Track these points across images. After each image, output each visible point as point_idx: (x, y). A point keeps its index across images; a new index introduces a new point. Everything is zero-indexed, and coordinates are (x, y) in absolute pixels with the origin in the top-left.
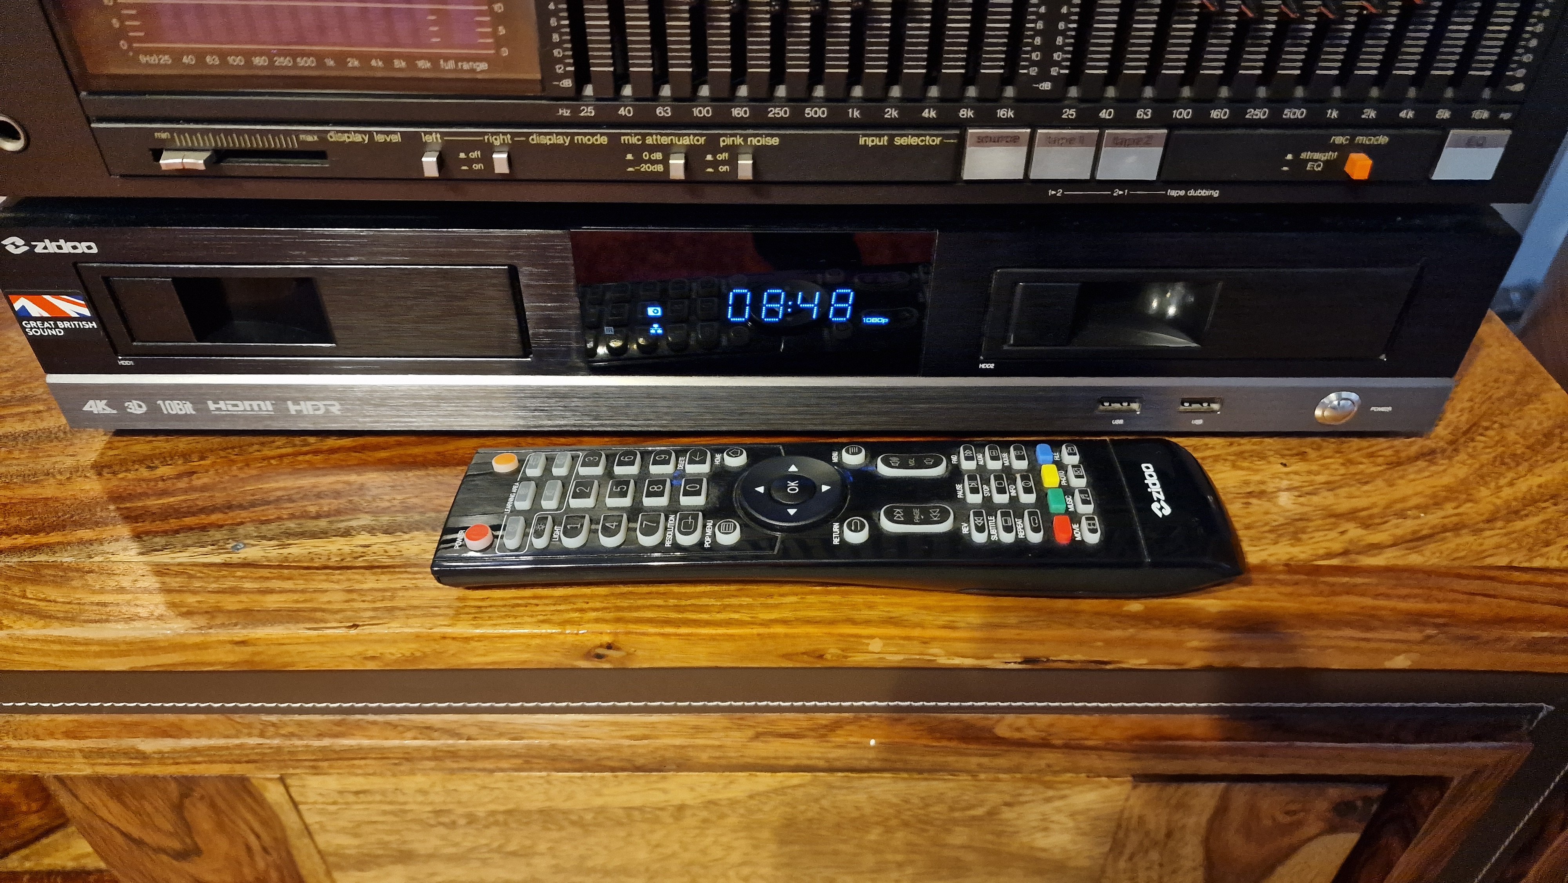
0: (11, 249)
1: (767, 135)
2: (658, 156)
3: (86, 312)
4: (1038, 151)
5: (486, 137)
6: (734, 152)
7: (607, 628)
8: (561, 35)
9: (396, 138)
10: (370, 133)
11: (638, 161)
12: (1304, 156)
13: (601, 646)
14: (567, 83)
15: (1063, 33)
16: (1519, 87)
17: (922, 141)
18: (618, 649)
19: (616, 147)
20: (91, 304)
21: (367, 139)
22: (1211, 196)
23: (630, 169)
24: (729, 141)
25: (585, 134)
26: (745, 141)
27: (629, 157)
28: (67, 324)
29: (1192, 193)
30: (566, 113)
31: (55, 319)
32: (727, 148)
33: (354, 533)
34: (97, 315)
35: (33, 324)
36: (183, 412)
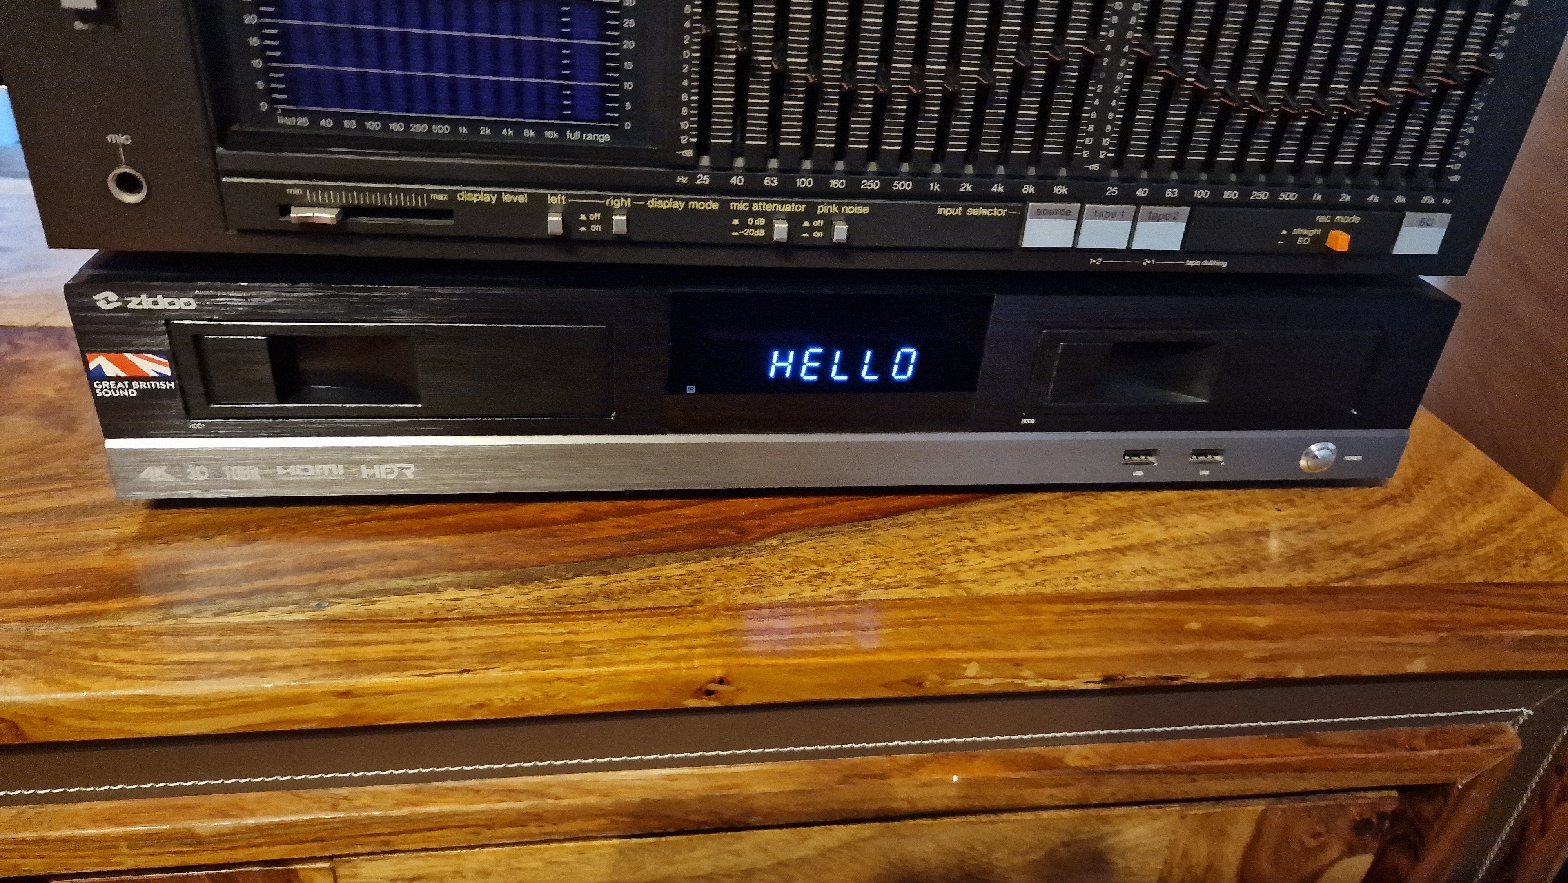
0: (102, 305)
1: (859, 205)
2: (762, 221)
3: (167, 371)
4: (1086, 223)
5: (608, 200)
6: (829, 219)
8: (690, 108)
9: (523, 199)
10: (500, 194)
11: (744, 225)
12: (1296, 232)
13: (713, 681)
14: (689, 153)
15: (1111, 122)
16: (1456, 178)
17: (991, 212)
18: (729, 683)
19: (725, 212)
20: (174, 363)
21: (494, 199)
22: (1220, 267)
23: (735, 233)
24: (825, 209)
25: (699, 200)
26: (840, 209)
27: (736, 222)
28: (143, 385)
29: (1206, 263)
30: (684, 180)
31: (130, 379)
32: (823, 216)
33: (441, 589)
34: (177, 376)
35: (105, 384)
36: (248, 478)
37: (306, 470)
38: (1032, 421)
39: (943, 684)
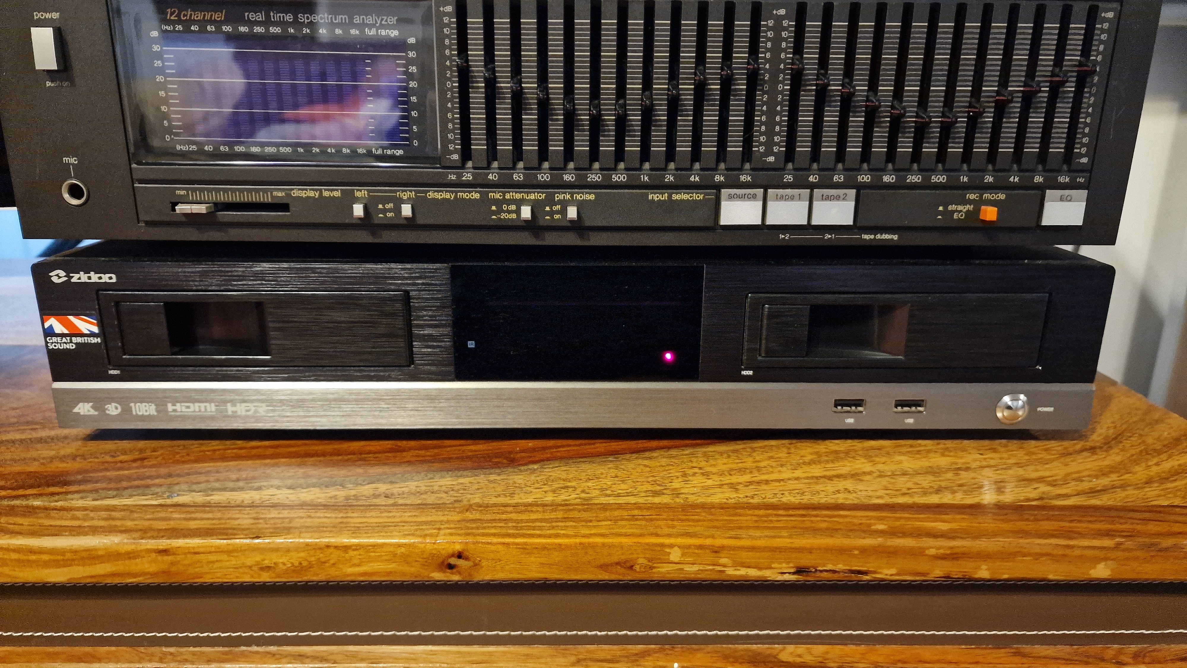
0: (55, 280)
1: (587, 193)
2: (513, 207)
3: (95, 329)
4: (770, 204)
5: (398, 193)
6: (565, 204)
7: (459, 539)
8: (454, 124)
9: (337, 194)
10: (321, 190)
11: (500, 211)
12: (950, 208)
13: (453, 555)
14: (455, 157)
15: (779, 124)
16: (1084, 160)
17: (691, 197)
18: (467, 559)
19: (485, 201)
20: (101, 324)
21: (317, 195)
22: (892, 239)
23: (494, 217)
24: (561, 197)
25: (464, 192)
26: (572, 197)
27: (494, 208)
28: (79, 340)
29: (879, 236)
30: (453, 177)
31: (71, 335)
32: (560, 202)
33: (264, 488)
34: (103, 333)
35: (54, 339)
36: (147, 413)
37: (188, 407)
38: (750, 373)
39: (652, 568)
